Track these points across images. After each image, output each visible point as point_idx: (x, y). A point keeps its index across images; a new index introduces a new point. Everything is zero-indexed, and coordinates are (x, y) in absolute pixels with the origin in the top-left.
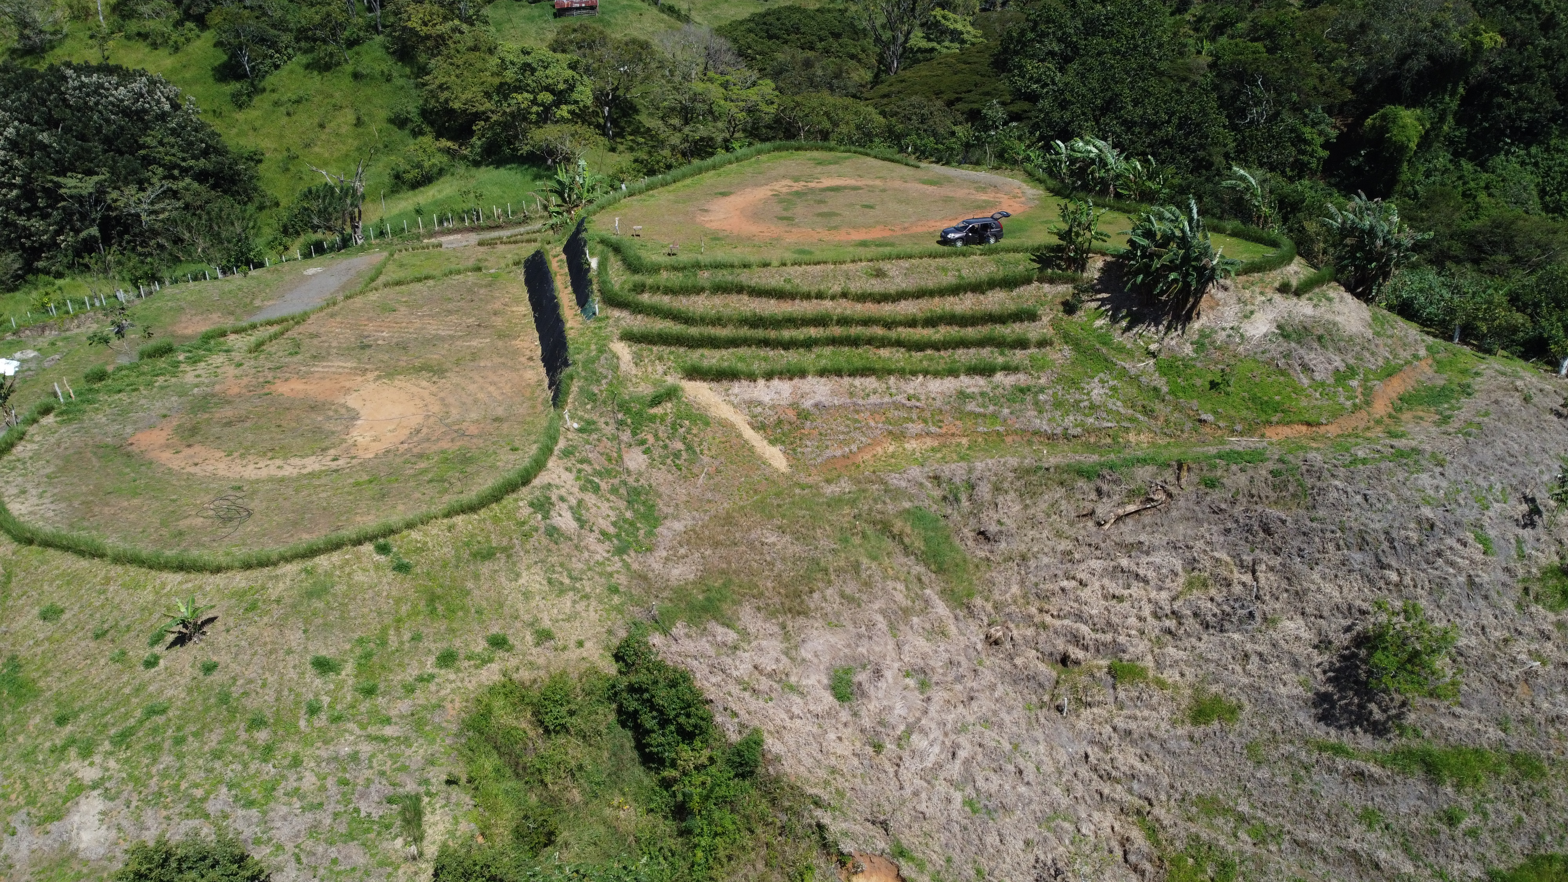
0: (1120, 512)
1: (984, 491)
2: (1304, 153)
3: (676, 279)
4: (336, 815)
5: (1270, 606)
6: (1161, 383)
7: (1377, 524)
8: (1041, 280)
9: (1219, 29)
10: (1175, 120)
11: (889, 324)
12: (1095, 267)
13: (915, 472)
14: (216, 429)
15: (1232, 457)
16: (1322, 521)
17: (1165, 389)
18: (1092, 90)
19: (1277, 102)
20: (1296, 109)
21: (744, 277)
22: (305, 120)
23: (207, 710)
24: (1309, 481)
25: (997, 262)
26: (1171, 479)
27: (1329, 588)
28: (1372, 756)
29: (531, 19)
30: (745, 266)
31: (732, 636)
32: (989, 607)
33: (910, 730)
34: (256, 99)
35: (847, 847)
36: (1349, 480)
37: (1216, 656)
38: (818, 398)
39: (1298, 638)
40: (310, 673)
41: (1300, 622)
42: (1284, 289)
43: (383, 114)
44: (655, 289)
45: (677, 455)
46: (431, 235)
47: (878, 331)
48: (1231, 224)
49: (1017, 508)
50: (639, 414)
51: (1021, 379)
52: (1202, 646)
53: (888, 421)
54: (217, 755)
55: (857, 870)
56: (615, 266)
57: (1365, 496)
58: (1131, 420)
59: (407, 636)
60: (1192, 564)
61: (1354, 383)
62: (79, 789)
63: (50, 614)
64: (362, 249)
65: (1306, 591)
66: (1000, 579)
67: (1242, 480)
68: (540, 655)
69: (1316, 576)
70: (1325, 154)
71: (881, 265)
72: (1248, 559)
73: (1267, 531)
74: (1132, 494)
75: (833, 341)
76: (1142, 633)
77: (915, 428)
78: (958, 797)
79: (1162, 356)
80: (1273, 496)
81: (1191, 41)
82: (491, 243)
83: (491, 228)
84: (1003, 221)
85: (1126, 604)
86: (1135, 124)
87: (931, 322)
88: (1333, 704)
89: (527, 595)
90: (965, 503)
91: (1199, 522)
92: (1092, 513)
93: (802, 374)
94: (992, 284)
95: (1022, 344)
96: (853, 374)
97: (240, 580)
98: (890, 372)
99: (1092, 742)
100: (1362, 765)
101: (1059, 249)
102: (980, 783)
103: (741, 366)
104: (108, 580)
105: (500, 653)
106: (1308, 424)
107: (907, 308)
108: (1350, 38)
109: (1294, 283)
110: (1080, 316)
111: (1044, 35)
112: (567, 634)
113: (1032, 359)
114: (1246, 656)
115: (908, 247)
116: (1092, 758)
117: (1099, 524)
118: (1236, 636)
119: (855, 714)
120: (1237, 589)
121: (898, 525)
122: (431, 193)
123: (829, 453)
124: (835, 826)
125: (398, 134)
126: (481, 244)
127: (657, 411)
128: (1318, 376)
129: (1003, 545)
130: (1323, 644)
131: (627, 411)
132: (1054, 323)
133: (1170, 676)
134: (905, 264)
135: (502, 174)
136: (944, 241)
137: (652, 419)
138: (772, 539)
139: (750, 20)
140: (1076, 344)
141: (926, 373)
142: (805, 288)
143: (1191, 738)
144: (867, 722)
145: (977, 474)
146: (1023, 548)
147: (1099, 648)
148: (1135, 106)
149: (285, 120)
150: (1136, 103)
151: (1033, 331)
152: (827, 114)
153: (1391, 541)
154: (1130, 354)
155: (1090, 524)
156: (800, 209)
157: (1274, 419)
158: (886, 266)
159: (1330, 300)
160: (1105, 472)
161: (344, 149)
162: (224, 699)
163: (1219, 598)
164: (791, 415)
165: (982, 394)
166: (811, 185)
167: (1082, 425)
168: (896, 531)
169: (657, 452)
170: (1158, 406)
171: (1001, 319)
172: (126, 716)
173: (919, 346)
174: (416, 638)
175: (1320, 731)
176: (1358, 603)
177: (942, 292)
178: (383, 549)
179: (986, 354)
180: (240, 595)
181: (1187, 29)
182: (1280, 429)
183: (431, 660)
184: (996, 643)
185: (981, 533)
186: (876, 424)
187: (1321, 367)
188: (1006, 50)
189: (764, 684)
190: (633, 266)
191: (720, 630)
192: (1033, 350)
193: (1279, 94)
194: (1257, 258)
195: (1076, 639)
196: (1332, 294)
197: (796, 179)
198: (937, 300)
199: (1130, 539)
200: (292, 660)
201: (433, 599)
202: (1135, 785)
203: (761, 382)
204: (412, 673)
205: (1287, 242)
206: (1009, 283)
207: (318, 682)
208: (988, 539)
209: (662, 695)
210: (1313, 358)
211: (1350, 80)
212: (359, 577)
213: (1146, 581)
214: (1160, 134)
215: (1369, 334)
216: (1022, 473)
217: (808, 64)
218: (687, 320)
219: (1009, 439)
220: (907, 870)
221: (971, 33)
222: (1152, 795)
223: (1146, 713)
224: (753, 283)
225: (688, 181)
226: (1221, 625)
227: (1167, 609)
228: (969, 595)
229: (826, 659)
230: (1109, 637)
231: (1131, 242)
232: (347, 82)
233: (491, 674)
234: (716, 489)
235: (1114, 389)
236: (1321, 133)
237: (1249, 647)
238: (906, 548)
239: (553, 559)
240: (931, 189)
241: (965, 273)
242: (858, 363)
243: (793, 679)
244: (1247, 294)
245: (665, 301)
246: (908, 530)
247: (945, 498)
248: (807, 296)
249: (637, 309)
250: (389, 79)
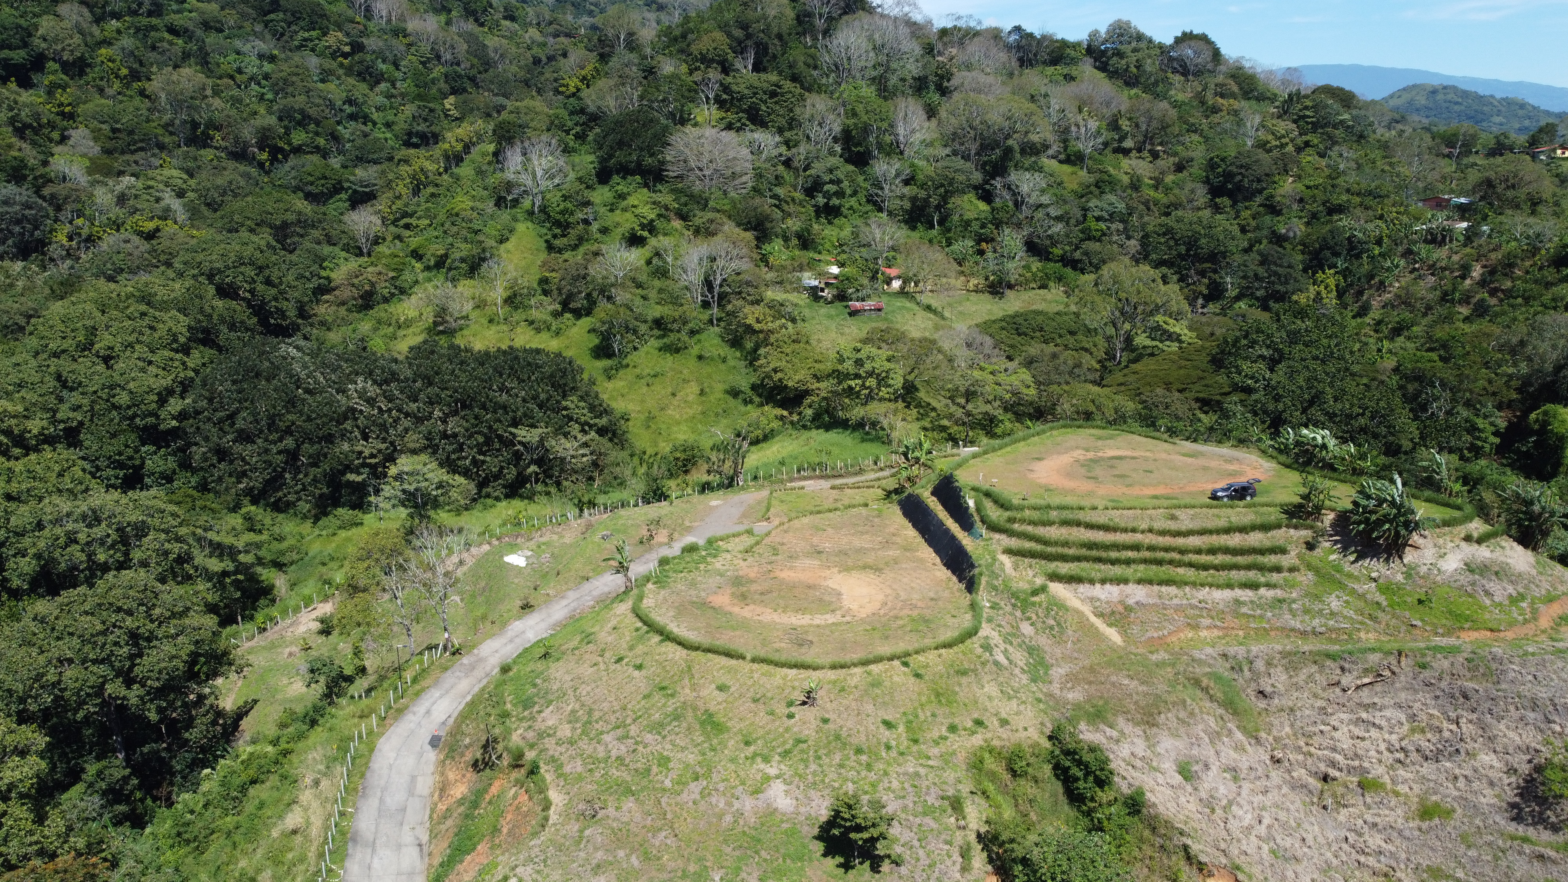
0: (1359, 682)
1: (1260, 665)
2: (1479, 438)
3: (1035, 515)
4: (915, 803)
5: (1470, 746)
6: (1382, 599)
7: (1543, 694)
8: (1288, 526)
9: (1397, 331)
10: (1368, 414)
11: (1182, 552)
12: (1329, 518)
13: (1209, 650)
14: (757, 597)
15: (1437, 649)
16: (1504, 691)
17: (1385, 603)
18: (1301, 388)
19: (1454, 400)
20: (1468, 404)
21: (1081, 516)
22: (661, 390)
23: (830, 743)
24: (1494, 666)
25: (1256, 513)
26: (1395, 662)
27: (1511, 734)
28: (1549, 845)
29: (830, 317)
30: (1081, 508)
31: (1115, 734)
32: (1271, 739)
33: (1230, 803)
34: (621, 372)
35: (1203, 858)
36: (1523, 665)
37: (1434, 777)
38: (1137, 598)
39: (1491, 767)
40: (882, 728)
41: (1493, 756)
42: (1468, 539)
43: (720, 387)
44: (1022, 521)
45: (1051, 628)
46: (792, 480)
47: (1176, 556)
48: (1427, 493)
49: (1284, 677)
50: (1025, 600)
51: (1279, 593)
52: (1424, 771)
53: (1186, 616)
54: (841, 766)
55: (1210, 875)
56: (988, 504)
57: (1535, 677)
58: (1361, 623)
59: (929, 714)
60: (1413, 718)
61: (1524, 605)
62: (767, 779)
63: (721, 688)
64: (743, 488)
65: (1495, 737)
66: (1276, 722)
67: (1446, 664)
68: (1004, 733)
69: (1502, 726)
70: (1497, 440)
71: (1174, 511)
72: (1453, 715)
73: (1466, 697)
74: (1366, 671)
75: (1145, 561)
76: (1380, 761)
77: (1206, 622)
78: (1265, 848)
79: (1381, 581)
80: (1469, 675)
81: (1371, 340)
82: (840, 488)
83: (834, 477)
84: (1256, 485)
85: (1367, 742)
86: (1335, 415)
87: (1212, 551)
88: (1521, 810)
89: (990, 698)
90: (1247, 673)
91: (1416, 691)
92: (1338, 683)
93: (1126, 581)
94: (1254, 528)
95: (1278, 569)
96: (1160, 583)
97: (832, 675)
98: (1186, 584)
99: (1349, 830)
100: (1542, 850)
101: (1300, 506)
102: (1278, 841)
103: (1084, 574)
104: (752, 671)
105: (980, 730)
106: (1492, 630)
107: (1194, 541)
108: (1513, 352)
109: (1475, 535)
110: (1318, 552)
111: (1255, 342)
112: (1018, 722)
113: (1285, 580)
114: (1456, 778)
115: (1188, 500)
116: (1350, 840)
117: (1344, 690)
118: (1448, 764)
119: (1196, 789)
120: (1446, 734)
121: (1205, 682)
122: (775, 449)
123: (1149, 634)
124: (1195, 847)
125: (732, 402)
126: (833, 488)
127: (1036, 599)
128: (1497, 599)
129: (1276, 701)
130: (1511, 770)
131: (1017, 598)
132: (1299, 556)
133: (1403, 789)
134: (1191, 512)
135: (833, 436)
136: (1214, 497)
137: (1033, 604)
138: (1126, 682)
139: (1002, 320)
140: (1317, 571)
141: (1211, 586)
142: (1123, 525)
143: (1420, 829)
144: (1204, 795)
145: (1254, 653)
146: (1290, 704)
147: (1350, 770)
148: (1335, 401)
149: (645, 389)
150: (1336, 399)
151: (1285, 561)
152: (1093, 401)
153: (1555, 705)
154: (1357, 579)
155: (1338, 690)
156: (1098, 471)
157: (1466, 626)
158: (1177, 512)
159: (1503, 548)
160: (1346, 656)
161: (691, 412)
162: (838, 737)
163: (1434, 740)
164: (1120, 608)
165: (1252, 602)
166: (1100, 454)
167: (1325, 625)
168: (1204, 685)
169: (1039, 625)
170: (1380, 615)
171: (1262, 552)
172: (784, 743)
173: (1205, 567)
174: (934, 715)
175: (1512, 828)
176: (1533, 745)
177: (1218, 532)
178: (906, 664)
179: (1252, 575)
180: (834, 682)
181: (1367, 330)
182: (1470, 633)
183: (944, 729)
184: (1278, 761)
185: (1261, 692)
186: (1180, 619)
187: (1498, 593)
188: (1223, 352)
189: (1139, 764)
190: (1003, 505)
191: (1108, 730)
192: (1286, 574)
193: (1454, 394)
194: (1447, 517)
195: (1333, 764)
196: (1503, 544)
197: (1087, 450)
198: (1214, 537)
199: (1366, 701)
200: (871, 720)
201: (938, 695)
202: (1382, 858)
203: (1098, 586)
204: (935, 734)
205: (1469, 509)
206: (1265, 528)
207: (887, 733)
208: (1265, 696)
209: (1087, 757)
210: (1493, 586)
211: (1514, 383)
212: (896, 679)
213: (1380, 728)
214: (1355, 424)
215: (1534, 572)
216: (1284, 654)
217: (1054, 356)
218: (1046, 543)
219: (1273, 633)
220: (1240, 877)
221: (1188, 335)
222: (1394, 865)
223: (1387, 812)
224: (1088, 519)
225: (1009, 449)
226: (1436, 757)
227: (1398, 747)
228: (1257, 730)
229: (1173, 755)
230: (1356, 763)
231: (1355, 503)
232: (693, 362)
233: (978, 740)
234: (1079, 651)
235: (1347, 602)
236: (1492, 424)
237: (1457, 771)
238: (1211, 697)
239: (1001, 679)
240: (1190, 460)
241: (1233, 519)
242: (1164, 577)
243: (1155, 764)
244: (1441, 541)
245: (1030, 529)
246: (1212, 685)
247: (1233, 668)
248: (1125, 530)
249: (1011, 533)
250: (724, 360)
